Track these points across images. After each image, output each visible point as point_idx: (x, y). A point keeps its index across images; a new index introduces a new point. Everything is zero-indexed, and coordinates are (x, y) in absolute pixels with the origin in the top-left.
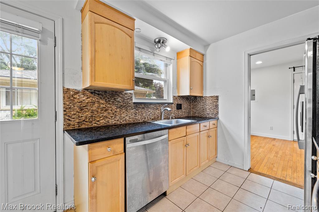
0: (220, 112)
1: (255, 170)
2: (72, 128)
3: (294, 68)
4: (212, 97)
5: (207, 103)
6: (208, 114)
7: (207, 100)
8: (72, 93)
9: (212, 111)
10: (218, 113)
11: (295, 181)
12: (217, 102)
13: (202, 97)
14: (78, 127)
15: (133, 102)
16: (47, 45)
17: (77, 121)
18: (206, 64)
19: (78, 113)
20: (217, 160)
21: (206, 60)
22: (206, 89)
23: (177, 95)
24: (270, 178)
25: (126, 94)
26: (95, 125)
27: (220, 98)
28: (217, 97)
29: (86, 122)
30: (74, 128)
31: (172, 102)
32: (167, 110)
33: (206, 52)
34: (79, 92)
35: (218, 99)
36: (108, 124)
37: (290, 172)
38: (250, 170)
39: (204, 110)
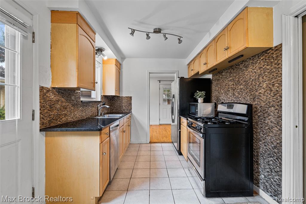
0: (132, 108)
1: (152, 141)
2: (45, 126)
3: (160, 81)
4: (127, 97)
5: (123, 101)
6: (124, 110)
7: (123, 99)
8: (45, 91)
9: (127, 107)
10: (131, 109)
11: (168, 141)
12: (131, 101)
13: (119, 97)
14: (49, 126)
15: (81, 100)
16: (27, 40)
17: (49, 119)
18: (122, 71)
19: (49, 112)
20: (131, 143)
21: (122, 69)
22: (122, 91)
23: (103, 95)
24: (159, 143)
25: (77, 93)
26: (60, 123)
27: (132, 98)
28: (131, 97)
29: (54, 120)
30: (46, 126)
31: (100, 100)
32: (107, 107)
33: (122, 62)
34: (49, 90)
35: (131, 99)
36: (67, 121)
37: (165, 138)
38: (150, 143)
39: (121, 107)
